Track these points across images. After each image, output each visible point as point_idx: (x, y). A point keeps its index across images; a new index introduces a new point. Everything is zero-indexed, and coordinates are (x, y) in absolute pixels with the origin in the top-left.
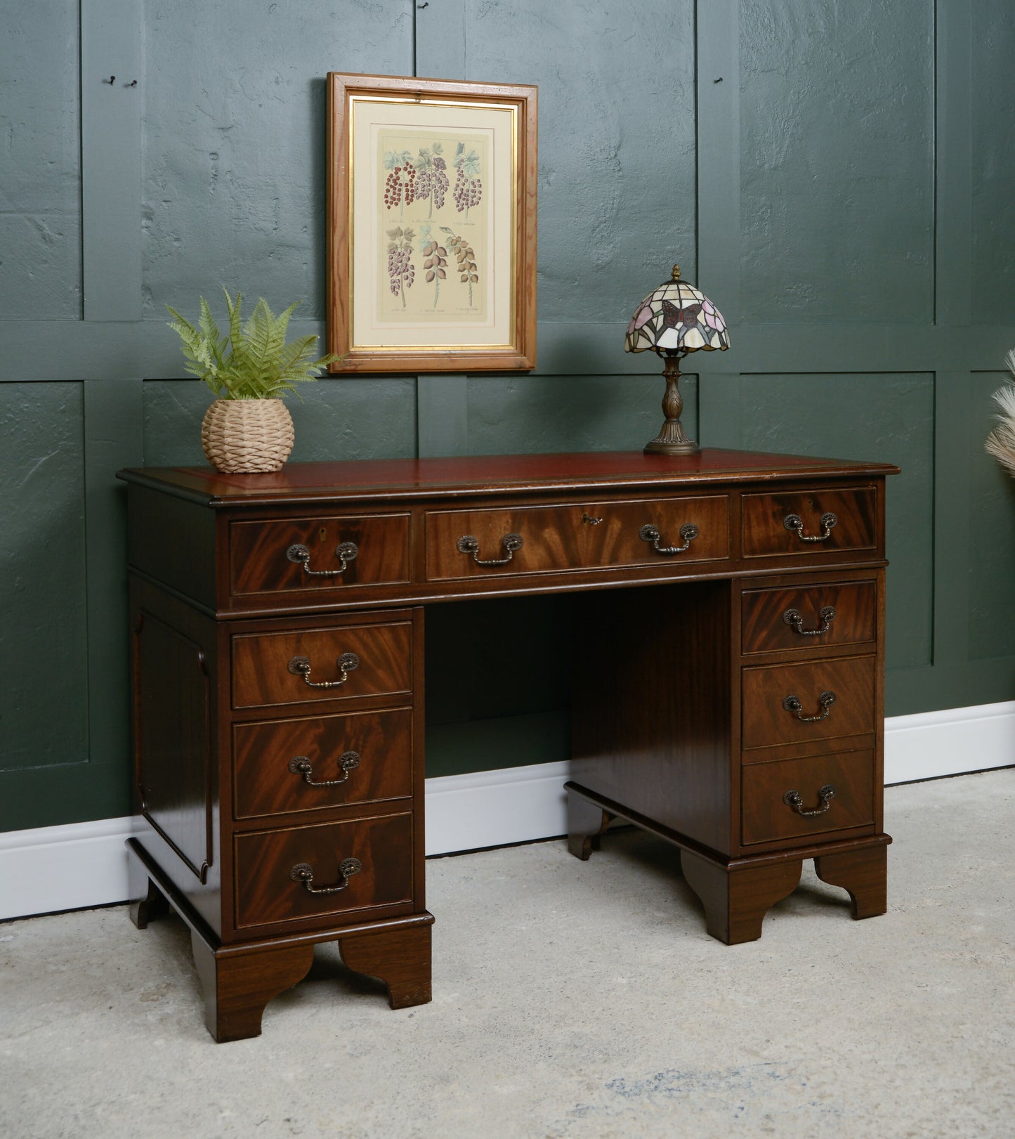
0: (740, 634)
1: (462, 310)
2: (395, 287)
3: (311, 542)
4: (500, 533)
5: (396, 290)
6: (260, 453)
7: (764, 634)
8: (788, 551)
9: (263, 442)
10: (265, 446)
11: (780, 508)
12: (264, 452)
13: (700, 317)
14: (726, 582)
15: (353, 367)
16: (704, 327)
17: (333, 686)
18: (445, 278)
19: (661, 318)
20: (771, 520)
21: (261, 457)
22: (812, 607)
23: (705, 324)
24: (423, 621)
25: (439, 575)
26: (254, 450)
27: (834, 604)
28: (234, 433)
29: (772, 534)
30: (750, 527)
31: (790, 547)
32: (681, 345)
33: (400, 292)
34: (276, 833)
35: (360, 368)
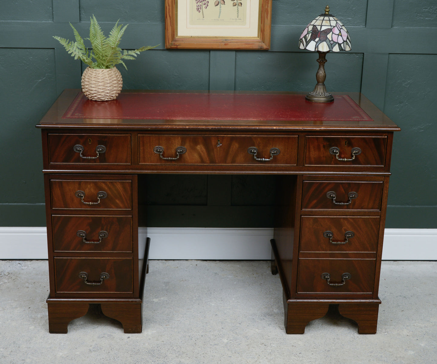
0: (301, 200)
1: (233, 19)
2: (198, 8)
3: (84, 144)
4: (175, 146)
5: (199, 10)
6: (99, 93)
7: (315, 201)
8: (331, 164)
9: (100, 89)
10: (102, 90)
11: (328, 143)
12: (101, 93)
13: (329, 36)
14: (295, 176)
15: (175, 46)
16: (330, 41)
17: (93, 204)
18: (224, 4)
19: (310, 34)
20: (322, 149)
21: (100, 95)
22: (344, 192)
23: (331, 39)
24: (137, 181)
25: (145, 162)
26: (96, 92)
27: (357, 191)
28: (89, 84)
29: (322, 156)
30: (309, 151)
31: (332, 162)
32: (317, 50)
33: (201, 11)
34: (72, 259)
35: (179, 47)
